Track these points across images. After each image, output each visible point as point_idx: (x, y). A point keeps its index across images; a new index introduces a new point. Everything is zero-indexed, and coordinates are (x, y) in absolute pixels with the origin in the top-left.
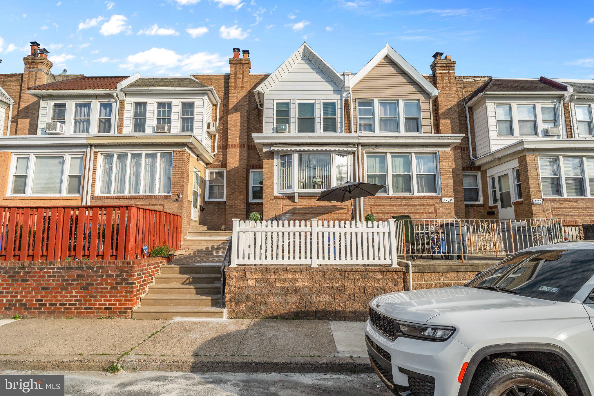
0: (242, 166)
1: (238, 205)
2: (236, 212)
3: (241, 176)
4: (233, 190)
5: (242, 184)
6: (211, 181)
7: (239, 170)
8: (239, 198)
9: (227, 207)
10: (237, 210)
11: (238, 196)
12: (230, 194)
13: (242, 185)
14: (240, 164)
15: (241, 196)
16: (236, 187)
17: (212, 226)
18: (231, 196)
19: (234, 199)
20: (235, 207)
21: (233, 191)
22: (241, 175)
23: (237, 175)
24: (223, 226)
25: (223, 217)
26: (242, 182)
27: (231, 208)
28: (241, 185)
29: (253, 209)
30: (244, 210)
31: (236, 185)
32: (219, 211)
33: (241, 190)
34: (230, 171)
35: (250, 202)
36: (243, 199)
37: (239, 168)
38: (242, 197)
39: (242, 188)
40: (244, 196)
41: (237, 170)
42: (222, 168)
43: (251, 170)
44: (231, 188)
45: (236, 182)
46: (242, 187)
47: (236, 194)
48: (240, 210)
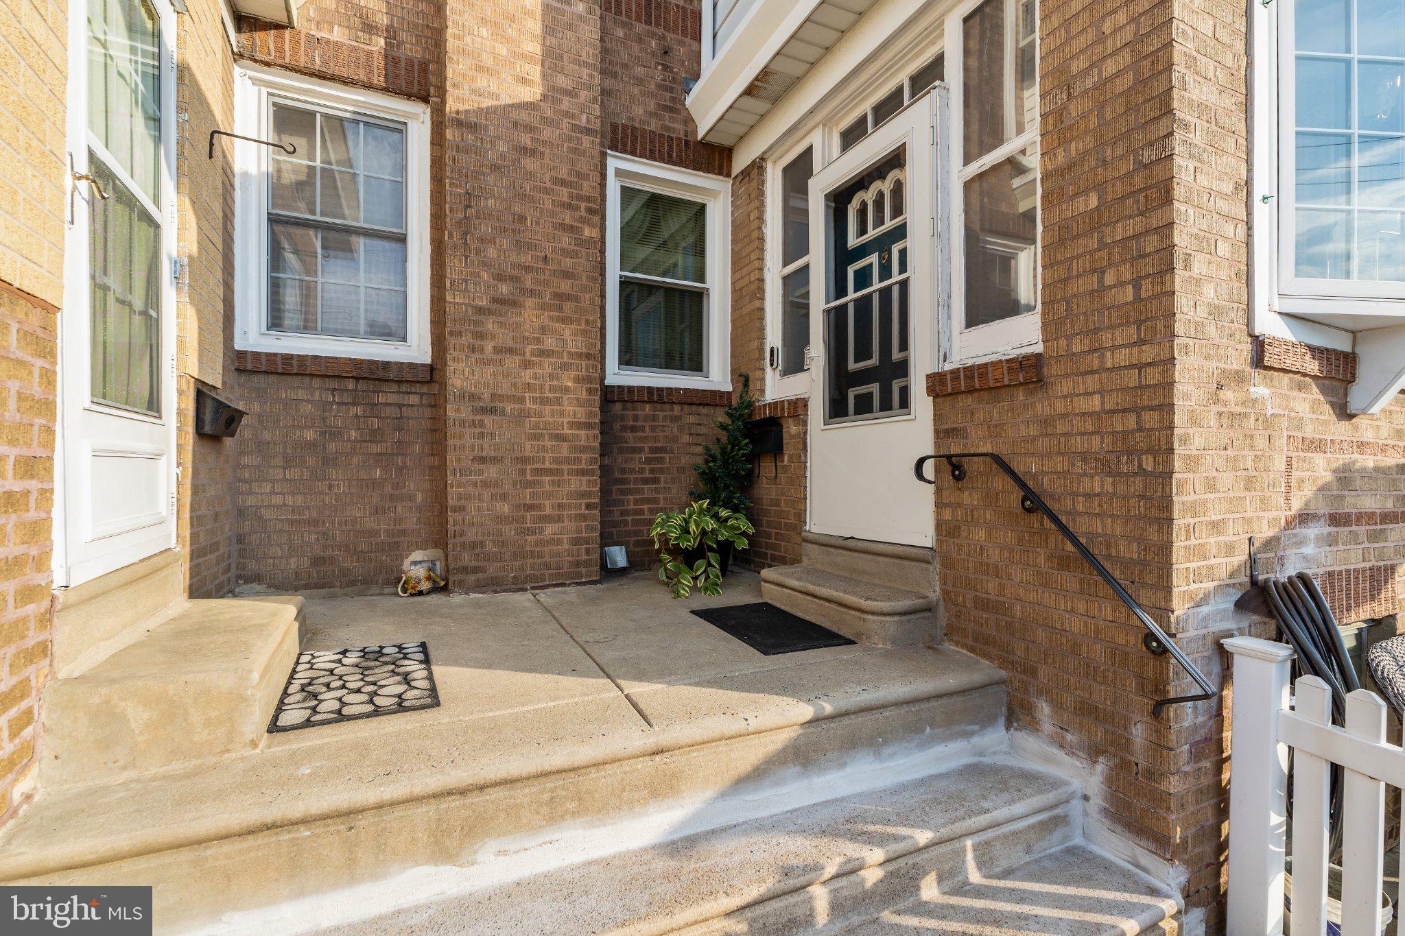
0: (567, 103)
1: (544, 401)
2: (528, 449)
3: (563, 183)
4: (500, 277)
5: (566, 241)
6: (277, 189)
7: (548, 134)
8: (549, 343)
9: (455, 412)
10: (534, 437)
11: (544, 330)
12: (481, 311)
13: (575, 255)
14: (552, 94)
15: (568, 331)
16: (527, 258)
17: (317, 561)
18: (490, 325)
19: (510, 351)
20: (522, 415)
21: (504, 289)
22: (563, 173)
23: (530, 164)
24: (417, 555)
25: (417, 487)
26: (571, 228)
27: (488, 420)
28: (564, 252)
29: (634, 429)
30: (590, 438)
31: (522, 246)
32: (375, 436)
33: (564, 286)
34: (473, 127)
35: (610, 380)
36: (580, 356)
37: (551, 123)
38: (572, 340)
39: (567, 275)
40: (585, 333)
41: (529, 128)
42: (391, 89)
43: (615, 162)
44: (486, 265)
45: (522, 218)
46: (568, 263)
47: (530, 316)
48: (561, 438)
